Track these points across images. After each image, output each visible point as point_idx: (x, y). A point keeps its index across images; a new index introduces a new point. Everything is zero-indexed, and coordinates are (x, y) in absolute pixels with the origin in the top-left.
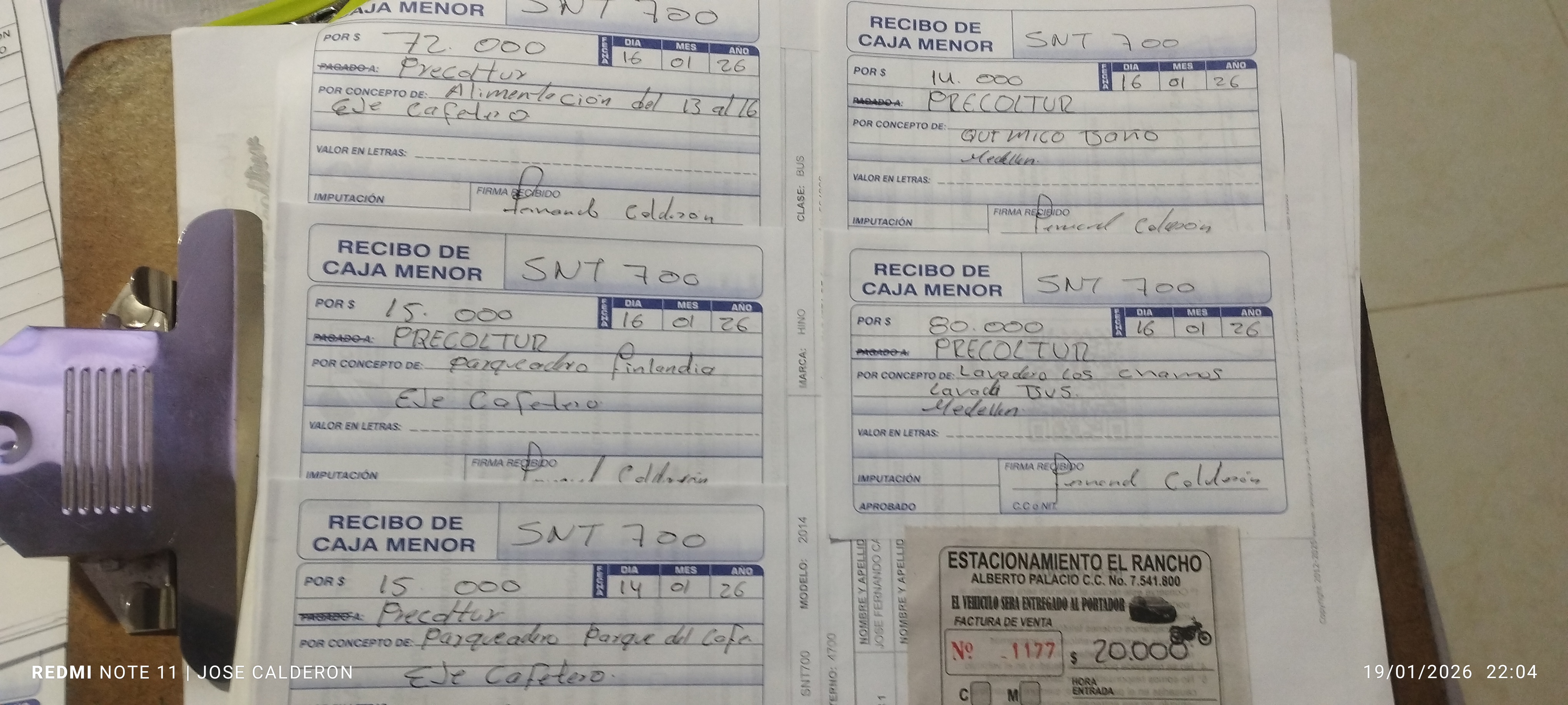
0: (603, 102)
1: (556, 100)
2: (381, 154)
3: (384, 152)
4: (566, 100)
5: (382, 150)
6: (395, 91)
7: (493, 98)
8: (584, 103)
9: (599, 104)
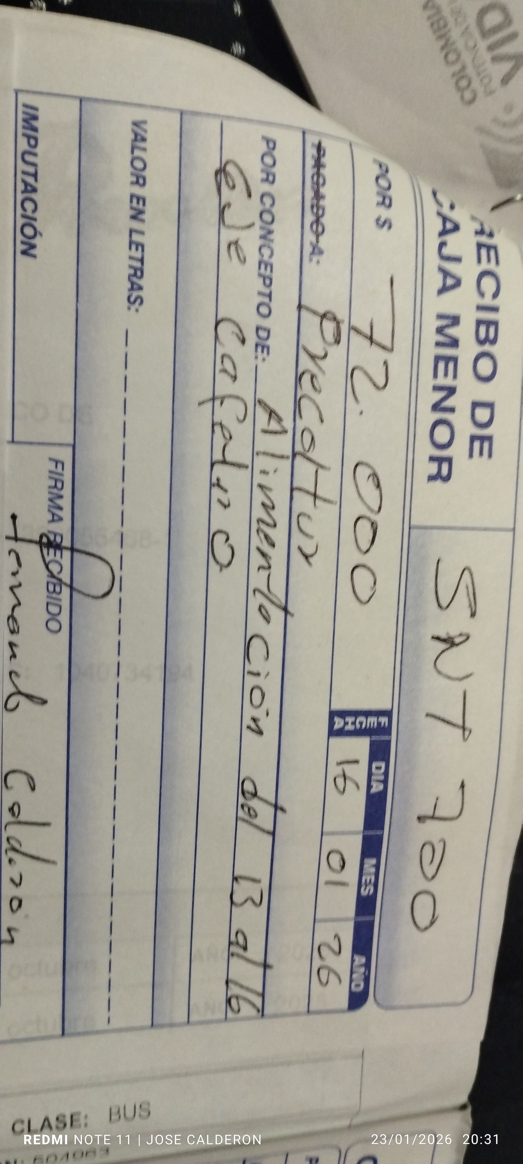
0: (254, 720)
1: (257, 624)
2: (131, 258)
3: (138, 264)
4: (256, 645)
5: (142, 260)
6: (270, 296)
7: (259, 496)
8: (251, 681)
9: (249, 712)
